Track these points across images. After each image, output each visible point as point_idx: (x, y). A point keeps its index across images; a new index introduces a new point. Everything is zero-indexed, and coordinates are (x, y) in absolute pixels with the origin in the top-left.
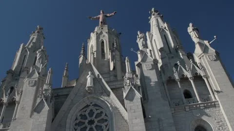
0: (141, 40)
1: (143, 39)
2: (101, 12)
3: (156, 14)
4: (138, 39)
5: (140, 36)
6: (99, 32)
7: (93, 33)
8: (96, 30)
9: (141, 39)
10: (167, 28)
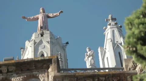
0: (90, 59)
1: (91, 57)
2: (41, 11)
3: (113, 23)
4: (86, 58)
5: (88, 54)
6: (37, 41)
7: (29, 41)
8: (33, 38)
9: (89, 57)
10: (123, 44)
